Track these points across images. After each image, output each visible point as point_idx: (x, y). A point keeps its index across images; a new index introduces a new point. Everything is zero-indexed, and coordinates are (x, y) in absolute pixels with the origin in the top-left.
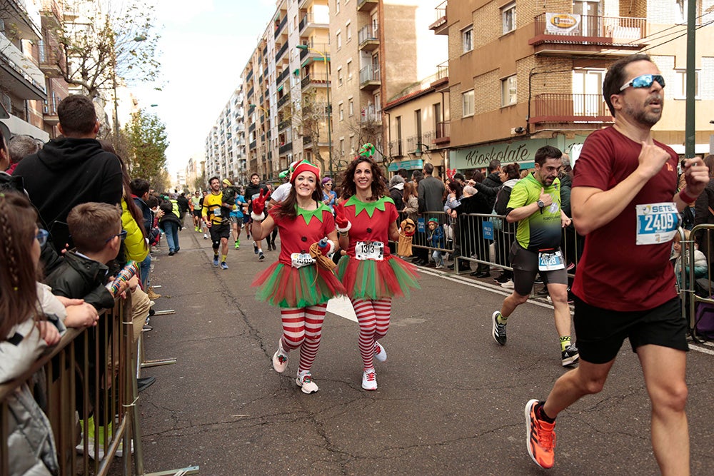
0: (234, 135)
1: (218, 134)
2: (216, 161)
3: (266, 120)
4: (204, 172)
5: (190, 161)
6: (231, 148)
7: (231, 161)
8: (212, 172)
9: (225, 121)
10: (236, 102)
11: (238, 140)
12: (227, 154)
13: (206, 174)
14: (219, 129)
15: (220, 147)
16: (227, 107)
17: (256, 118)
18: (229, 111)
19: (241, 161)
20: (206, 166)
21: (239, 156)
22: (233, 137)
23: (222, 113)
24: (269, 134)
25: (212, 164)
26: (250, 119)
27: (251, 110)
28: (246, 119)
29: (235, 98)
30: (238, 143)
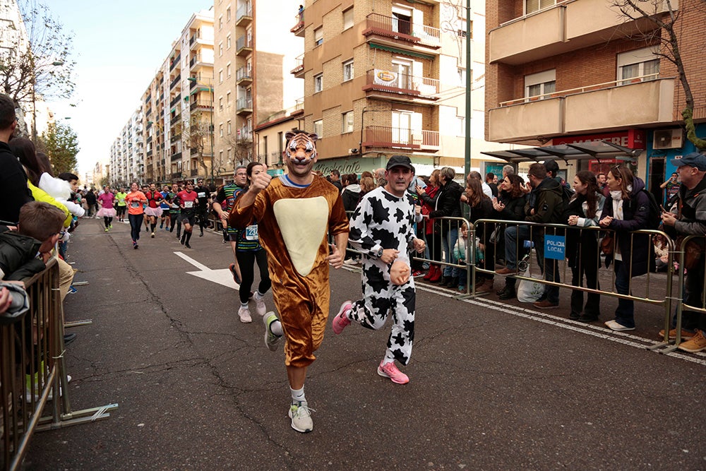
0: (134, 145)
1: (121, 144)
2: (119, 165)
3: (161, 134)
4: (108, 174)
5: (97, 164)
6: (131, 155)
7: (132, 165)
8: (115, 174)
9: (127, 134)
10: (137, 119)
11: (137, 149)
12: (128, 160)
13: (110, 175)
14: (122, 140)
15: (122, 154)
16: (129, 122)
17: (153, 132)
18: (131, 126)
19: (140, 166)
20: (110, 169)
21: (138, 162)
22: (133, 147)
23: (125, 127)
24: (163, 146)
25: (115, 167)
26: (148, 133)
27: (149, 126)
28: (145, 133)
29: (135, 115)
30: (137, 151)
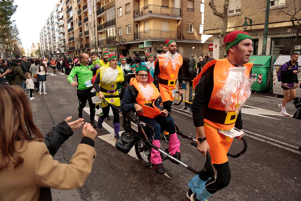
0: (56, 27)
1: (46, 30)
2: (45, 42)
3: (83, 12)
4: (39, 48)
5: (33, 44)
6: (54, 34)
7: (55, 41)
8: (44, 47)
9: (50, 22)
10: (57, 10)
12: (51, 38)
13: (41, 48)
14: (47, 27)
15: (47, 35)
16: (51, 15)
17: (74, 14)
18: (53, 16)
19: (61, 40)
20: (40, 45)
21: (59, 38)
22: (55, 29)
23: (48, 19)
24: (86, 20)
25: (43, 44)
26: (68, 16)
27: (69, 10)
28: (65, 16)
29: (56, 8)
30: (59, 31)
